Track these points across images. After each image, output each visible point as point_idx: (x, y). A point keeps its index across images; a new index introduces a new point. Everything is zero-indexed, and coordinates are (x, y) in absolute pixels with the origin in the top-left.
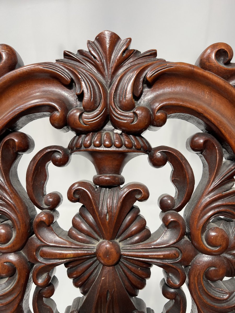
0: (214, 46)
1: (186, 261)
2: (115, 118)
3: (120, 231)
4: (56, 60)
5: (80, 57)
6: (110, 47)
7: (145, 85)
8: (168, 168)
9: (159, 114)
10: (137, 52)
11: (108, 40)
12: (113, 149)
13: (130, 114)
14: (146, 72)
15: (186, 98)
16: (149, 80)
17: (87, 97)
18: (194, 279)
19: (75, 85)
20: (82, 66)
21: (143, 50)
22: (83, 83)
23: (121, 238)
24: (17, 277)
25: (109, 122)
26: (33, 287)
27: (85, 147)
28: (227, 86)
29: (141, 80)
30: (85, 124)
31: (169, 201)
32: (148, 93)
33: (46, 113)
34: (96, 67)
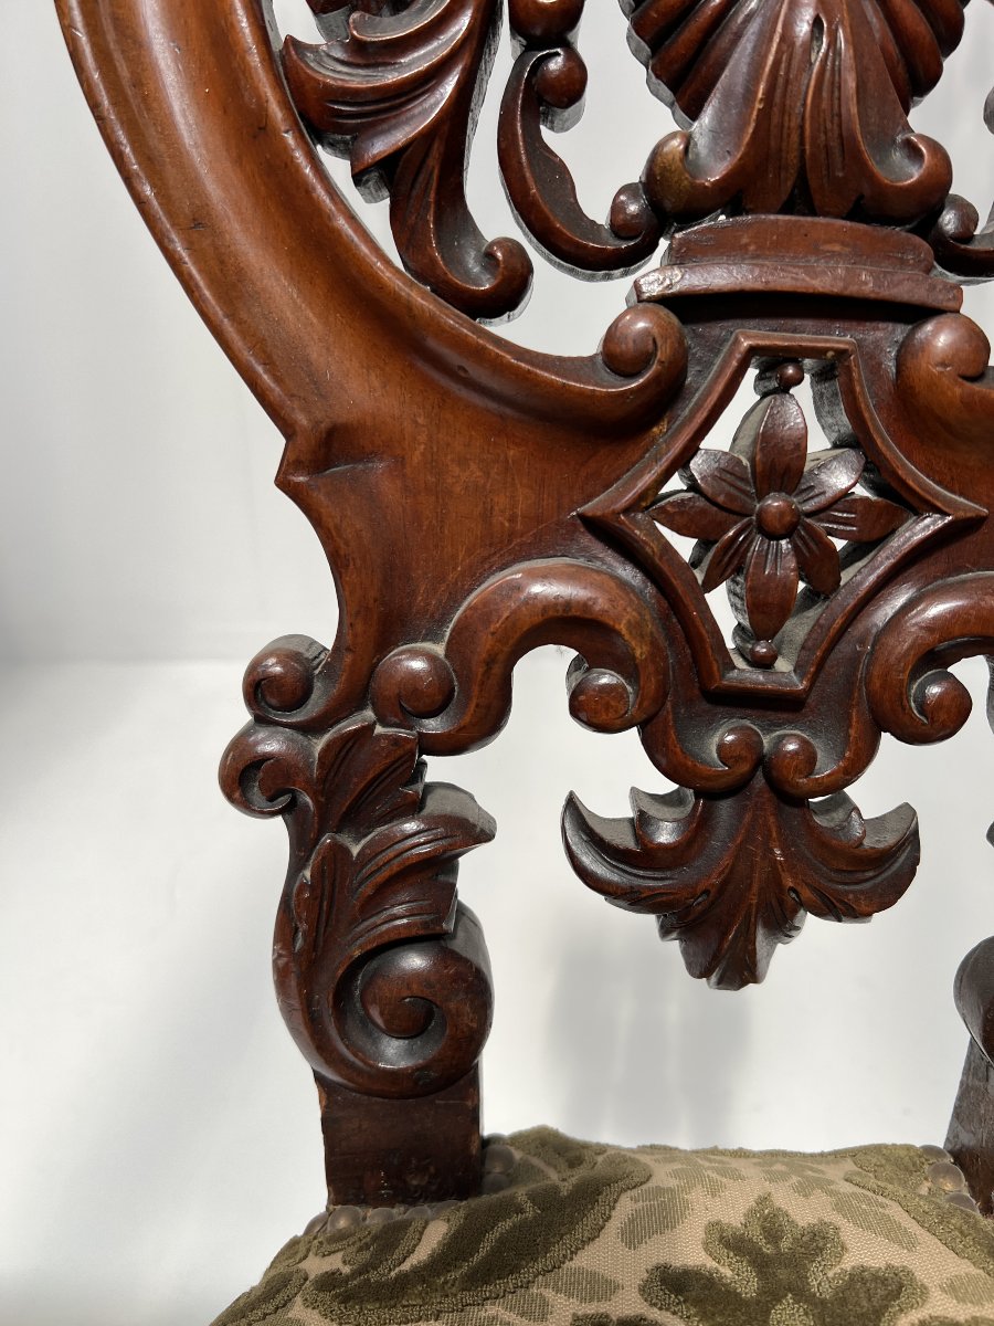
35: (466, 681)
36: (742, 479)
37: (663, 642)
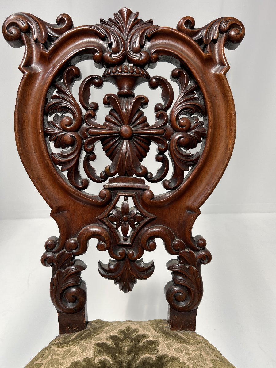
0: (184, 18)
1: (169, 137)
2: (130, 57)
3: (133, 121)
4: (96, 24)
5: (110, 23)
6: (126, 17)
7: (146, 40)
8: (159, 90)
9: (154, 55)
10: (142, 21)
11: (125, 13)
12: (129, 74)
13: (138, 55)
14: (147, 32)
15: (169, 47)
16: (148, 36)
17: (113, 46)
18: (172, 145)
19: (107, 38)
20: (111, 28)
21: (145, 20)
22: (112, 37)
23: (133, 126)
24: (76, 146)
25: (126, 60)
26: (84, 153)
27: (113, 73)
28: (191, 40)
29: (144, 36)
30: (113, 60)
31: (160, 107)
32: (148, 45)
33: (90, 55)
34: (119, 28)
35: (80, 244)
36: (120, 213)
37: (110, 237)
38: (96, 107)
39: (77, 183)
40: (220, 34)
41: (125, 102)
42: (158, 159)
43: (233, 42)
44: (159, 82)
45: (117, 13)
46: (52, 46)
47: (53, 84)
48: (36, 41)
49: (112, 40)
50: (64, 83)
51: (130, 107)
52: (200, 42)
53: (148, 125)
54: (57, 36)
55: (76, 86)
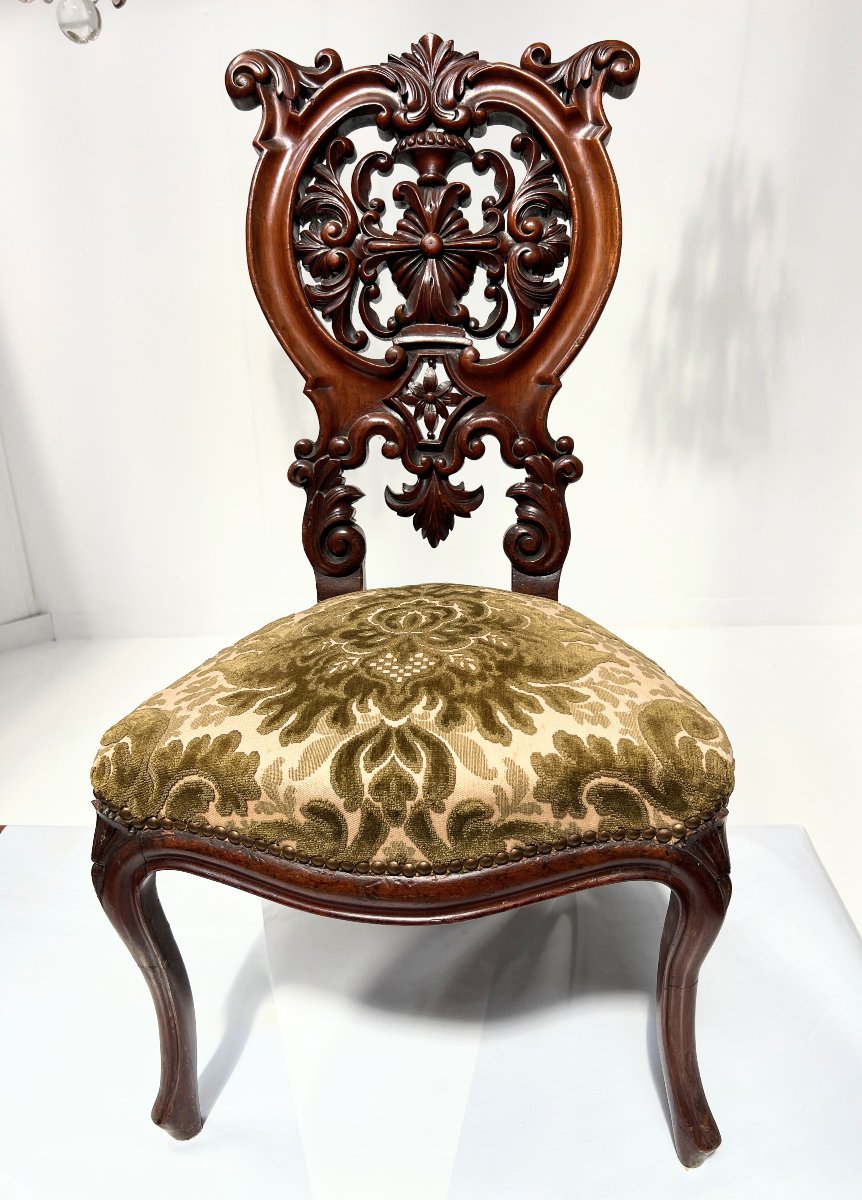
0: (532, 47)
1: (505, 252)
2: (439, 116)
3: (444, 227)
4: (381, 64)
5: (404, 60)
6: (433, 49)
7: (467, 86)
8: (491, 173)
9: (479, 112)
10: (459, 54)
11: (431, 42)
12: (437, 146)
13: (453, 113)
14: (467, 72)
15: (505, 96)
16: (470, 80)
17: (410, 100)
18: (511, 265)
19: (400, 86)
20: (406, 69)
21: (465, 52)
22: (407, 84)
23: (444, 235)
24: (347, 270)
25: (432, 123)
26: (361, 285)
27: (410, 146)
28: (543, 84)
29: (463, 80)
30: (410, 122)
31: (491, 202)
32: (470, 94)
33: (371, 116)
34: (420, 69)
35: (355, 446)
36: (421, 389)
37: (404, 433)
38: (381, 207)
39: (348, 336)
40: (595, 71)
41: (430, 194)
42: (488, 295)
43: (620, 84)
44: (489, 161)
45: (416, 42)
46: (308, 103)
47: (308, 170)
48: (281, 97)
49: (408, 89)
50: (328, 166)
51: (439, 204)
52: (559, 86)
53: (470, 233)
54: (315, 86)
55: (348, 172)
